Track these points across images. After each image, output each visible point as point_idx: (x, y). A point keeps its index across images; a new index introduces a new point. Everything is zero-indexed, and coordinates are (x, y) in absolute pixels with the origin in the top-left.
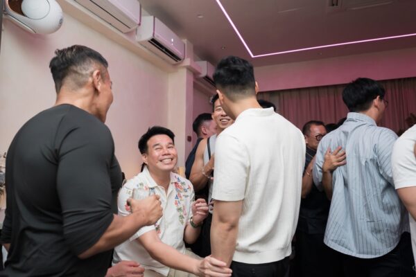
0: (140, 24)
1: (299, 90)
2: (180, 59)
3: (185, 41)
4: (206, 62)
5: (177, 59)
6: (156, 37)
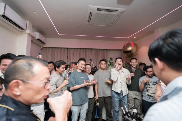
1: (75, 48)
2: (24, 29)
3: (28, 22)
4: (39, 33)
5: (22, 29)
6: (6, 15)
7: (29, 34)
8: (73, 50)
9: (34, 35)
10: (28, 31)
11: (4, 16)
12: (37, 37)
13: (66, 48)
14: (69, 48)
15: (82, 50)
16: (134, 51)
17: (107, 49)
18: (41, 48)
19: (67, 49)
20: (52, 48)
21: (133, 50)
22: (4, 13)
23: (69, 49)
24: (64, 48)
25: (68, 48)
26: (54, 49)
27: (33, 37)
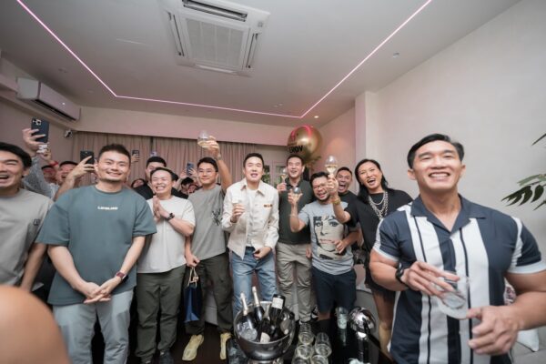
8: (167, 142)
13: (147, 137)
14: (157, 138)
15: (191, 143)
16: (311, 149)
18: (67, 132)
19: (149, 141)
21: (310, 144)
23: (154, 141)
24: (142, 137)
25: (152, 138)
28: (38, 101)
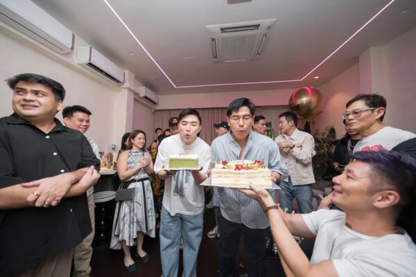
0: (72, 48)
2: (120, 82)
3: (127, 72)
4: (145, 88)
5: (118, 81)
6: (92, 62)
7: (129, 89)
9: (137, 91)
10: (127, 85)
11: (91, 65)
12: (143, 94)
15: (215, 111)
17: (260, 107)
20: (169, 110)
22: (90, 60)
26: (171, 112)
27: (136, 94)
28: (146, 97)
